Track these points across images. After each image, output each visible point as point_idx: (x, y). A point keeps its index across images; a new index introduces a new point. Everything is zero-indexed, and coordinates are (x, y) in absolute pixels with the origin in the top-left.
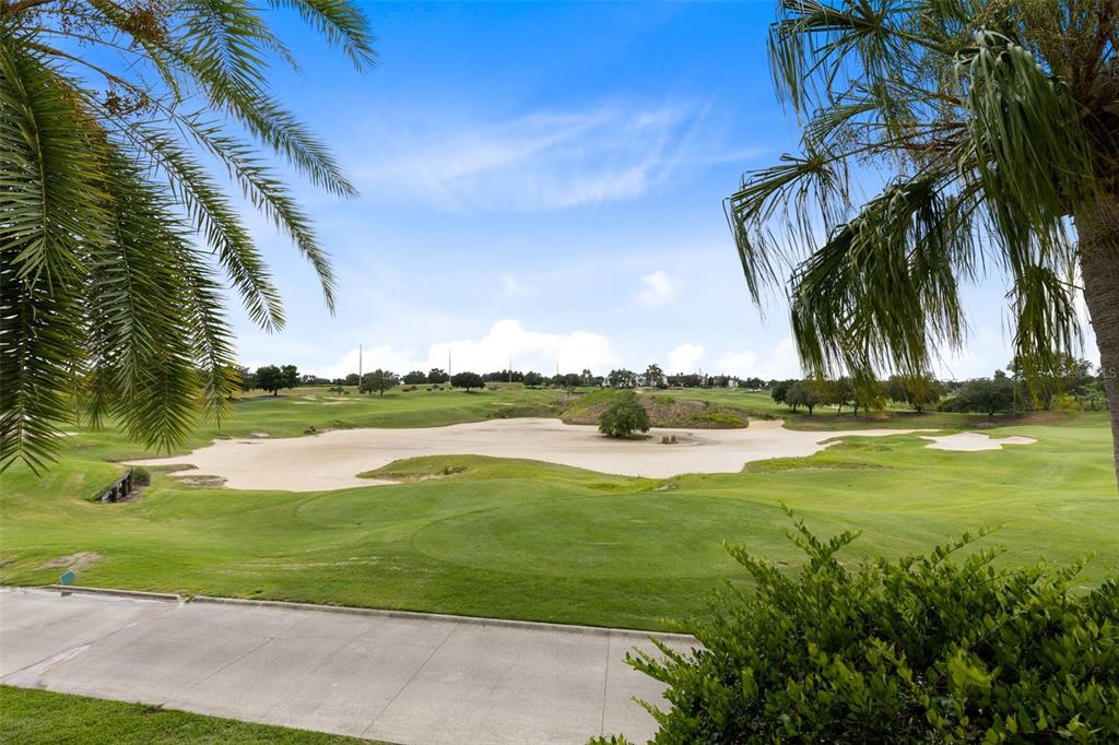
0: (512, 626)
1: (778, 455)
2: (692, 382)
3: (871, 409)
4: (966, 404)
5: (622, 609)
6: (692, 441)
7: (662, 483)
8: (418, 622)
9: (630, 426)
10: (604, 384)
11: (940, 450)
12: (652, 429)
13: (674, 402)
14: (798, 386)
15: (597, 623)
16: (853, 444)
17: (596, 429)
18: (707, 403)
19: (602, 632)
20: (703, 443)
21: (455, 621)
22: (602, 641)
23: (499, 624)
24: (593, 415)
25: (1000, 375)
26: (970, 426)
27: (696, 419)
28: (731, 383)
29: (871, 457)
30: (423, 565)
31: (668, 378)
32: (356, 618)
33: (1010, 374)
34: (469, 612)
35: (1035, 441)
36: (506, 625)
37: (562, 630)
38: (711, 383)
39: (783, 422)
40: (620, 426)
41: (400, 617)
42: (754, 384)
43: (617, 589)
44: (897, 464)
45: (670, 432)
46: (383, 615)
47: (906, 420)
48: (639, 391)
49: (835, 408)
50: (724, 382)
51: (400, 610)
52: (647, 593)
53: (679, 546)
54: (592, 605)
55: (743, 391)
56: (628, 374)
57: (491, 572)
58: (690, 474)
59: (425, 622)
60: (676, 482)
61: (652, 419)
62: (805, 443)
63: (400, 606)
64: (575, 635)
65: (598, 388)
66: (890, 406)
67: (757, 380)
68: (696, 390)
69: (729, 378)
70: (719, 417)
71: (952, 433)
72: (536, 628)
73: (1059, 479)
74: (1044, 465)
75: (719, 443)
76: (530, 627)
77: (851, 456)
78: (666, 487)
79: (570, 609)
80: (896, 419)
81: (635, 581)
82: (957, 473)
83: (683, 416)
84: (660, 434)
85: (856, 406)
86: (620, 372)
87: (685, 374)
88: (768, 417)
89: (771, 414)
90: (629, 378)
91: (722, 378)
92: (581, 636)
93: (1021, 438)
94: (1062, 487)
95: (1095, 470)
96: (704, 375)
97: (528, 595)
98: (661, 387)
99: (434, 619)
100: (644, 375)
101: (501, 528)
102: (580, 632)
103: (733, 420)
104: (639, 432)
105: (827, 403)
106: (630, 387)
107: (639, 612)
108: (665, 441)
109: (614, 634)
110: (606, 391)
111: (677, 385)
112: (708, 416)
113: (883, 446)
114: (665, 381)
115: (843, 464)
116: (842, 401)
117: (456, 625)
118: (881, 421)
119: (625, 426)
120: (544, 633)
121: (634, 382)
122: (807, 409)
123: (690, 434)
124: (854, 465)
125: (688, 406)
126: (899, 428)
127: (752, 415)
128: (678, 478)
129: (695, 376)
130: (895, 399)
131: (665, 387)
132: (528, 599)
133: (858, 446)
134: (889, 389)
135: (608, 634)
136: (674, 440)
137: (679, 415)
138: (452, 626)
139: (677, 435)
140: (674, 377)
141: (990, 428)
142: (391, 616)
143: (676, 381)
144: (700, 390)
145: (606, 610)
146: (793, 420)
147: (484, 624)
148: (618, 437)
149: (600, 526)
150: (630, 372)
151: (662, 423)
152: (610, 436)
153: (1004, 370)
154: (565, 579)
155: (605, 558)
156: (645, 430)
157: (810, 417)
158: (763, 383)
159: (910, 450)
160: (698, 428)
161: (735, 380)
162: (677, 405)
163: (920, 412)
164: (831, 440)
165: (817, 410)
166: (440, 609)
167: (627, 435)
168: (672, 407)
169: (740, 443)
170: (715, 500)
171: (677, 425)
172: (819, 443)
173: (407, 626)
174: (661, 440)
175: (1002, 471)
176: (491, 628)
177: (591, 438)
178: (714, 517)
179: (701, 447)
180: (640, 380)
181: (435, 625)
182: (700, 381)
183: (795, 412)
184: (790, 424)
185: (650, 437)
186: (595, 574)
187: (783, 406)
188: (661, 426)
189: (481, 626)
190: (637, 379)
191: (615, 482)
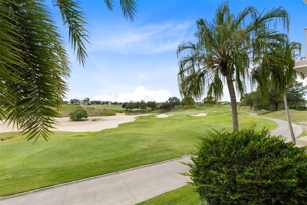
0: (88, 180)
1: (126, 122)
2: (98, 103)
3: (144, 109)
4: (161, 108)
5: (119, 166)
6: (101, 120)
7: (98, 133)
8: (49, 190)
9: (81, 117)
10: (68, 104)
11: (159, 118)
12: (88, 117)
13: (94, 109)
14: (128, 104)
15: (115, 171)
16: (141, 118)
17: (68, 118)
18: (104, 109)
19: (116, 173)
20: (104, 120)
21: (65, 185)
22: (118, 175)
23: (83, 181)
24: (66, 114)
25: (167, 101)
26: (162, 112)
27: (101, 113)
28: (109, 103)
29: (146, 120)
30: (39, 171)
31: (91, 102)
32: (15, 198)
33: (168, 101)
34: (70, 180)
35: (173, 115)
36: (86, 180)
37: (105, 176)
38: (104, 103)
39: (125, 113)
40: (78, 117)
41: (39, 191)
42: (116, 103)
43: (114, 161)
44: (152, 122)
45: (94, 118)
46: (31, 193)
47: (151, 111)
48: (82, 106)
49: (136, 109)
50: (107, 103)
51: (38, 189)
52: (123, 160)
53: (123, 147)
54: (110, 167)
55: (113, 105)
56: (77, 101)
57: (70, 167)
58: (106, 129)
59: (52, 189)
60: (103, 132)
61: (88, 114)
62: (131, 118)
63: (38, 188)
64: (109, 176)
65: (66, 105)
66: (148, 108)
67: (116, 102)
68: (99, 105)
69: (109, 102)
70: (108, 112)
71: (160, 114)
72: (96, 178)
73: (178, 122)
74: (175, 119)
75: (109, 120)
76: (94, 178)
77: (142, 120)
78: (100, 133)
79: (104, 170)
80: (149, 111)
81: (118, 158)
82: (163, 123)
83: (97, 113)
84: (91, 118)
85: (141, 109)
86: (74, 100)
87: (96, 101)
88: (121, 112)
89: (121, 111)
90: (78, 102)
91: (107, 102)
92: (111, 176)
93: (171, 114)
94: (179, 123)
95: (183, 120)
96: (101, 101)
97: (89, 170)
98: (89, 104)
99: (56, 187)
100: (83, 101)
101: (62, 153)
102: (111, 175)
103: (111, 113)
104: (84, 118)
105: (135, 108)
106: (78, 105)
107: (123, 165)
108: (93, 120)
109: (120, 172)
110: (70, 106)
111: (93, 104)
112: (105, 113)
113: (148, 118)
114: (90, 103)
115: (141, 123)
116: (138, 108)
117: (66, 186)
118: (146, 112)
119: (80, 117)
120: (100, 178)
121: (79, 103)
122: (130, 110)
123: (100, 118)
124: (143, 123)
125: (99, 109)
126: (150, 114)
127: (117, 112)
128: (103, 130)
129: (99, 101)
130: (149, 107)
131: (90, 104)
132: (89, 171)
133: (143, 118)
134: (147, 104)
135: (118, 173)
136: (96, 120)
137: (96, 113)
138: (65, 187)
139: (97, 119)
140: (92, 102)
141: (165, 113)
142: (35, 192)
143: (93, 103)
144: (101, 105)
145: (115, 167)
146: (127, 112)
147: (77, 182)
148: (77, 120)
149: (97, 146)
150: (78, 100)
151: (91, 115)
152: (74, 120)
153: (168, 100)
154: (98, 162)
155: (105, 154)
156: (86, 117)
157: (131, 112)
158: (118, 103)
159: (153, 118)
160: (102, 116)
161: (110, 102)
162: (95, 110)
163: (153, 110)
164: (137, 117)
165: (133, 110)
166: (57, 183)
167: (80, 120)
168: (94, 110)
169: (115, 119)
170: (124, 134)
171: (96, 116)
172: (134, 118)
173: (45, 193)
174: (92, 120)
175: (170, 121)
176: (81, 182)
177: (67, 121)
178: (127, 138)
179: (104, 121)
180: (82, 102)
181: (58, 189)
182: (101, 102)
183: (127, 110)
184: (126, 114)
185: (88, 120)
186: (106, 159)
187: (125, 109)
188: (91, 116)
189: (77, 183)
190: (80, 102)
191: (82, 134)
